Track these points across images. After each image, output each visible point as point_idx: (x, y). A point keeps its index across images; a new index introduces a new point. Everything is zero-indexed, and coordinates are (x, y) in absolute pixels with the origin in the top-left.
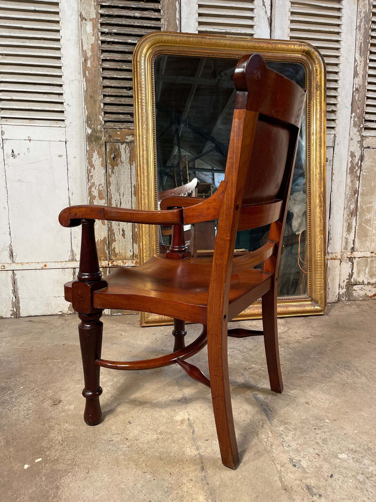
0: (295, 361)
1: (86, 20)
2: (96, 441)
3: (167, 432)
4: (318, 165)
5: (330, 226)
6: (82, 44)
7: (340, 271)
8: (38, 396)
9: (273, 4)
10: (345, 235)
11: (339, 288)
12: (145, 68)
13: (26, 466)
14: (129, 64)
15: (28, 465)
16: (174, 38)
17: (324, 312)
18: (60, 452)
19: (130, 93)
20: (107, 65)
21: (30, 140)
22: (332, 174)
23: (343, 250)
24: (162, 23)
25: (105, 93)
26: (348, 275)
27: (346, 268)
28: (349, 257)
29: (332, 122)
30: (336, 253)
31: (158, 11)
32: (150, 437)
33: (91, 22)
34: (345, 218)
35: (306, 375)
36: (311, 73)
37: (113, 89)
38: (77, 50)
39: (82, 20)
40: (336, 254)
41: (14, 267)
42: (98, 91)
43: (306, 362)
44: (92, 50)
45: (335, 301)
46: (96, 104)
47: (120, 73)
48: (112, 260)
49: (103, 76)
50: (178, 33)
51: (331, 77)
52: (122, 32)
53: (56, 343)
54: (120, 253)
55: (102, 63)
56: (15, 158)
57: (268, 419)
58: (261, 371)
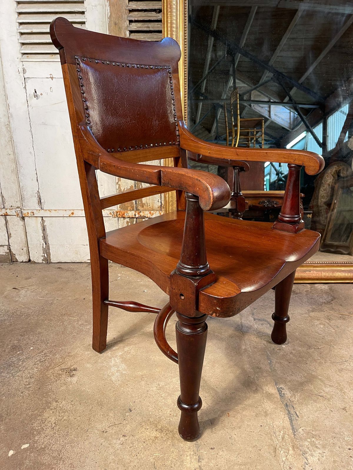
0: (335, 345)
2: (89, 430)
3: (168, 430)
8: (45, 360)
13: (11, 453)
15: (13, 451)
18: (49, 439)
19: (159, 16)
21: (52, 78)
25: (131, 19)
32: (148, 433)
35: (348, 367)
37: (140, 13)
41: (42, 213)
42: (123, 16)
43: (349, 348)
46: (121, 33)
48: (139, 210)
53: (77, 297)
54: (147, 204)
56: (37, 99)
57: (291, 428)
58: (291, 356)
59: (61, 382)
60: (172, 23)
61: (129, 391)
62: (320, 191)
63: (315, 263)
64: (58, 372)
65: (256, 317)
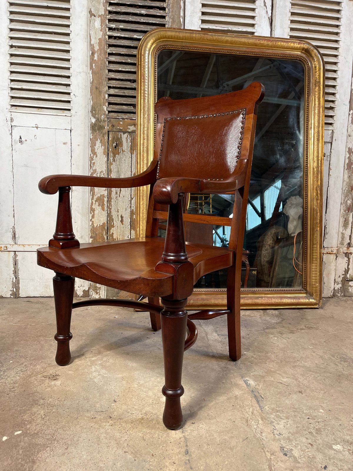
0: (288, 350)
1: (95, 16)
2: (79, 418)
3: (152, 413)
4: (315, 159)
5: (327, 220)
6: (90, 38)
7: (336, 266)
8: (26, 370)
9: (274, 5)
10: (341, 230)
11: (335, 283)
12: (149, 61)
13: (5, 438)
14: (133, 58)
15: (6, 437)
16: (177, 34)
17: (319, 306)
18: (41, 426)
19: (134, 85)
20: (112, 58)
21: (37, 128)
22: (329, 169)
23: (339, 245)
24: (166, 20)
25: (110, 85)
26: (344, 270)
27: (342, 262)
28: (345, 252)
29: (330, 118)
30: (332, 247)
31: (164, 9)
32: (134, 417)
33: (100, 18)
34: (341, 214)
35: (300, 364)
36: (310, 70)
37: (117, 81)
38: (86, 44)
39: (91, 17)
40: (332, 249)
41: (15, 248)
42: (104, 82)
43: (300, 352)
44: (100, 44)
45: (331, 296)
46: (100, 95)
47: (125, 66)
49: (109, 68)
50: (181, 29)
51: (330, 75)
52: (129, 28)
53: (50, 322)
55: (108, 56)
56: (22, 144)
57: (258, 406)
58: (252, 359)
59: (45, 385)
60: (144, 90)
61: (112, 388)
62: (262, 251)
63: (266, 291)
64: (41, 378)
65: (219, 334)
